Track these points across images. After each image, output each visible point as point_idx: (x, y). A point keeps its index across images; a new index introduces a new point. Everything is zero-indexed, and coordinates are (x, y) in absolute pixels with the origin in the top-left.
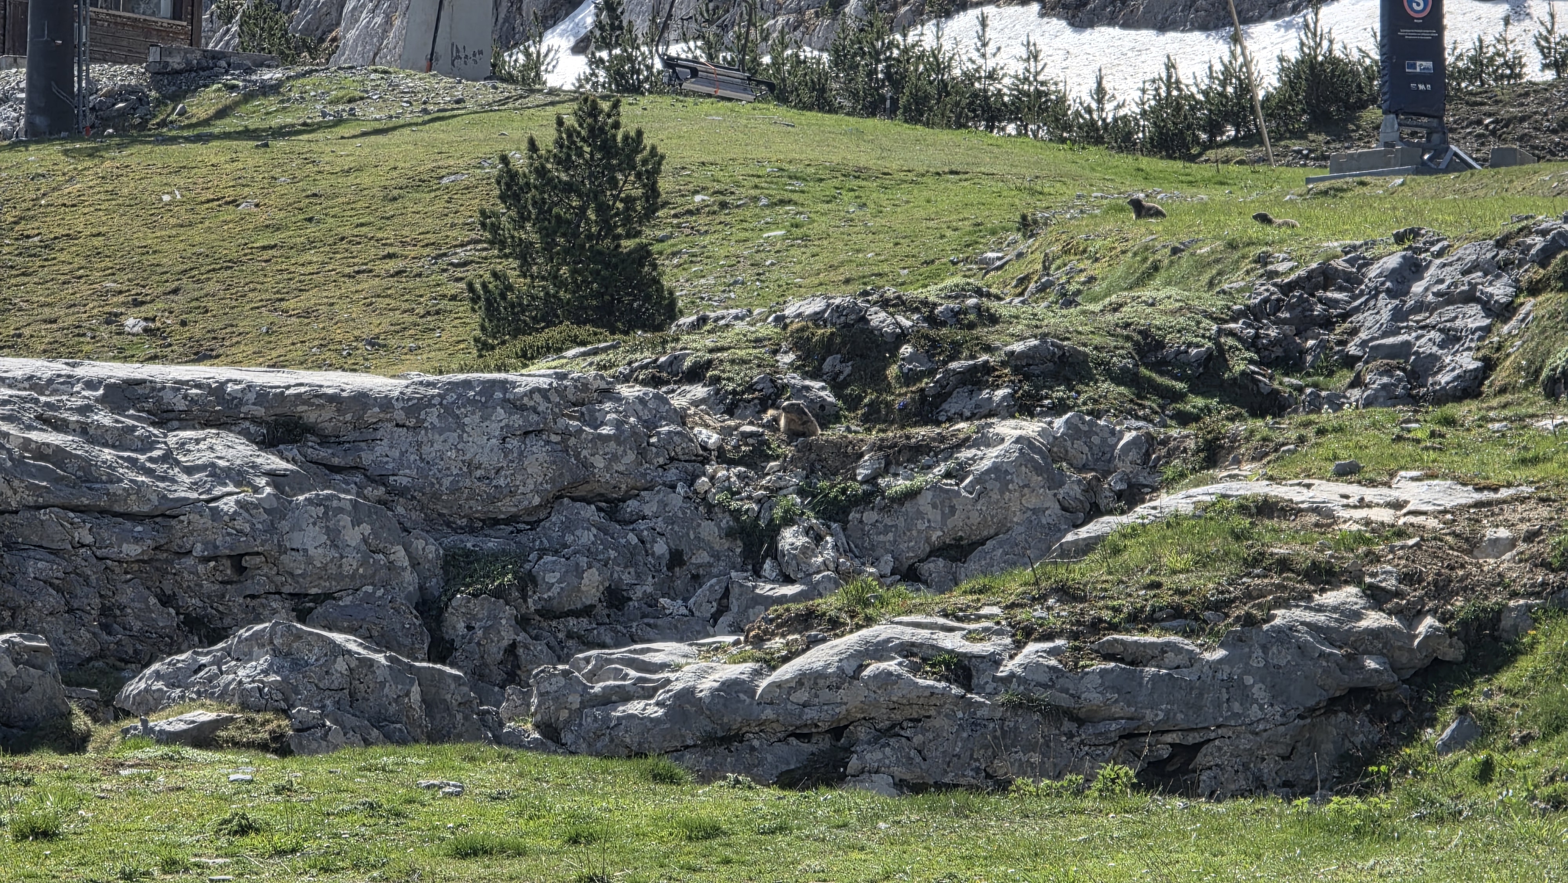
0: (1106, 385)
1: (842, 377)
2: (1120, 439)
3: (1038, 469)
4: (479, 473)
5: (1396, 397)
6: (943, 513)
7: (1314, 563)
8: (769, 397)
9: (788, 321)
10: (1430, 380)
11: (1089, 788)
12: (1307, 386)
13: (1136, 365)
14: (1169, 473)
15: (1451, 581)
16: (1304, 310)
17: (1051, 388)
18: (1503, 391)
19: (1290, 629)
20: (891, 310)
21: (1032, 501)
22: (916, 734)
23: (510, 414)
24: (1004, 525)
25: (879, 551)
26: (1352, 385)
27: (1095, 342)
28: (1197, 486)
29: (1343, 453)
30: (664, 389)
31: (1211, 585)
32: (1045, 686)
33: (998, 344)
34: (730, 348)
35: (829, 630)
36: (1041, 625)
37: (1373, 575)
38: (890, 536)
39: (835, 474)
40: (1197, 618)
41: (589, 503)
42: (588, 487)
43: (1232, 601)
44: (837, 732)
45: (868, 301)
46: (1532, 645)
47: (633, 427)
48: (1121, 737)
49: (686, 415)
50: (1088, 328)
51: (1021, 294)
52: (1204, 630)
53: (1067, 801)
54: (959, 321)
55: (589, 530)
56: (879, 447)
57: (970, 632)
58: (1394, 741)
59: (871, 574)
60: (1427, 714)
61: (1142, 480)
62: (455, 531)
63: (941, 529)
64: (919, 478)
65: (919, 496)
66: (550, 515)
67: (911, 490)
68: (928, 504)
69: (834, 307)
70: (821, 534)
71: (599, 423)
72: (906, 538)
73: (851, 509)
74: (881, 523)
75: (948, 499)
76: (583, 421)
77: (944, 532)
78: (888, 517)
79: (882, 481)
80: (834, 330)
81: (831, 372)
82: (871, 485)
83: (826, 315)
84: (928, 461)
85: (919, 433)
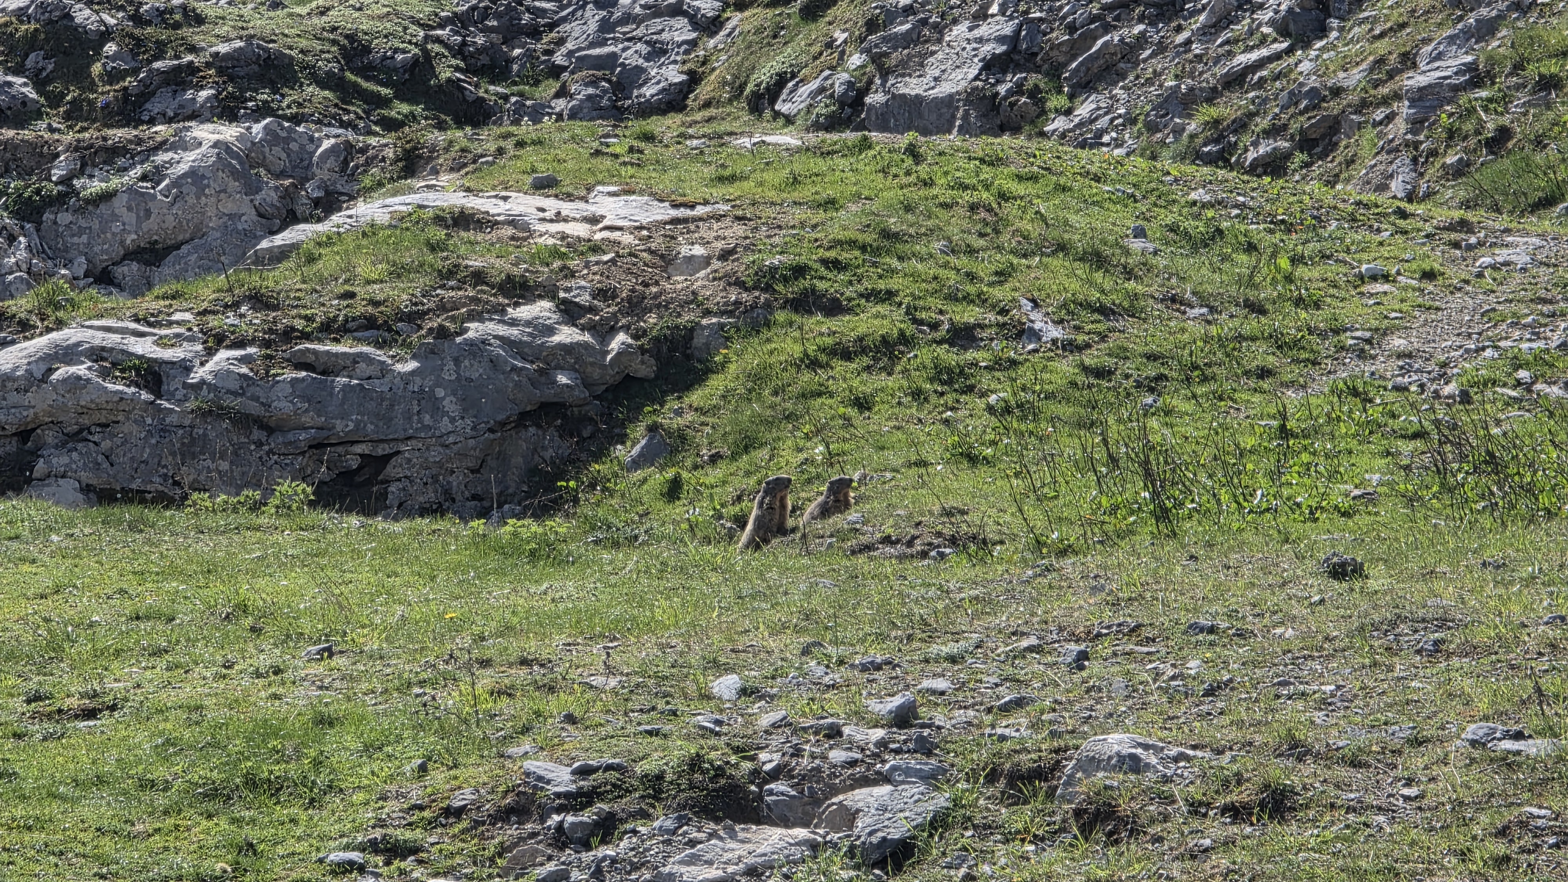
0: (310, 89)
1: (44, 74)
2: (318, 147)
3: (235, 174)
5: (601, 108)
6: (138, 217)
7: (508, 276)
10: (635, 93)
11: (266, 504)
12: (513, 94)
13: (342, 70)
14: (367, 181)
15: (644, 298)
16: (512, 19)
17: (256, 91)
18: (707, 105)
19: (483, 342)
20: (96, 7)
21: (229, 207)
22: (104, 439)
24: (199, 230)
25: (73, 253)
26: (557, 95)
27: (301, 45)
28: (394, 195)
29: (541, 167)
31: (405, 297)
32: (235, 394)
33: (203, 44)
35: (18, 332)
36: (233, 333)
37: (568, 290)
38: (84, 238)
39: (30, 174)
40: (390, 330)
43: (425, 313)
44: (24, 435)
46: (724, 365)
48: (310, 447)
50: (294, 31)
52: (396, 341)
53: (244, 517)
54: (164, 21)
56: (76, 148)
57: (161, 338)
58: (583, 456)
59: (63, 276)
60: (617, 431)
61: (339, 187)
63: (136, 232)
64: (114, 180)
65: (114, 197)
67: (107, 191)
68: (123, 206)
69: (38, 4)
70: (14, 234)
72: (100, 241)
73: (45, 209)
74: (75, 224)
75: (144, 202)
77: (138, 235)
78: (82, 219)
79: (77, 181)
80: (38, 26)
81: (33, 68)
82: (66, 186)
83: (30, 11)
84: (125, 163)
85: (115, 135)
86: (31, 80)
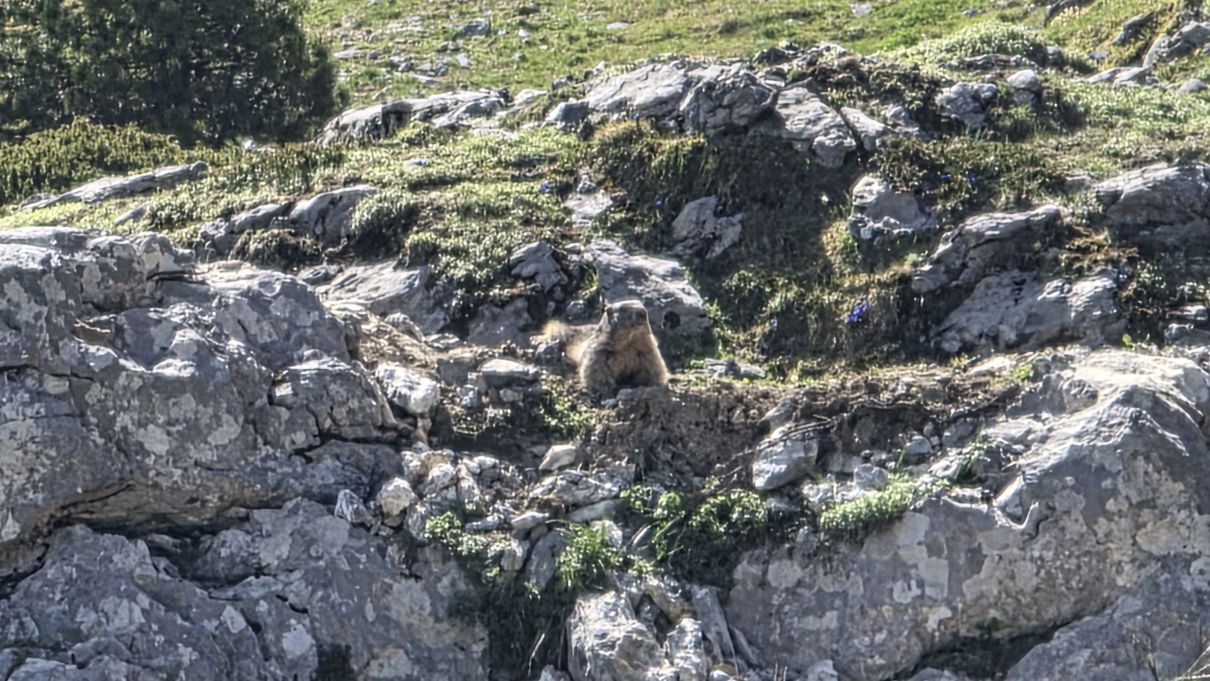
1: (718, 250)
3: (1174, 464)
6: (953, 567)
8: (550, 293)
9: (594, 118)
20: (834, 94)
21: (1161, 540)
24: (1094, 595)
25: (804, 654)
30: (306, 273)
33: (1081, 174)
34: (459, 179)
38: (831, 619)
39: (704, 473)
41: (132, 536)
42: (130, 499)
45: (781, 75)
47: (235, 360)
49: (360, 336)
51: (1136, 59)
54: (990, 122)
55: (132, 598)
56: (806, 410)
63: (948, 603)
64: (897, 484)
65: (897, 524)
66: (43, 564)
67: (880, 510)
68: (919, 544)
69: (701, 88)
70: (669, 613)
71: (156, 349)
72: (867, 623)
73: (740, 553)
74: (810, 587)
75: (966, 532)
76: (120, 346)
77: (954, 609)
78: (825, 574)
79: (812, 488)
80: (702, 140)
81: (693, 238)
82: (787, 499)
83: (683, 106)
84: (920, 443)
85: (898, 379)
86: (688, 263)
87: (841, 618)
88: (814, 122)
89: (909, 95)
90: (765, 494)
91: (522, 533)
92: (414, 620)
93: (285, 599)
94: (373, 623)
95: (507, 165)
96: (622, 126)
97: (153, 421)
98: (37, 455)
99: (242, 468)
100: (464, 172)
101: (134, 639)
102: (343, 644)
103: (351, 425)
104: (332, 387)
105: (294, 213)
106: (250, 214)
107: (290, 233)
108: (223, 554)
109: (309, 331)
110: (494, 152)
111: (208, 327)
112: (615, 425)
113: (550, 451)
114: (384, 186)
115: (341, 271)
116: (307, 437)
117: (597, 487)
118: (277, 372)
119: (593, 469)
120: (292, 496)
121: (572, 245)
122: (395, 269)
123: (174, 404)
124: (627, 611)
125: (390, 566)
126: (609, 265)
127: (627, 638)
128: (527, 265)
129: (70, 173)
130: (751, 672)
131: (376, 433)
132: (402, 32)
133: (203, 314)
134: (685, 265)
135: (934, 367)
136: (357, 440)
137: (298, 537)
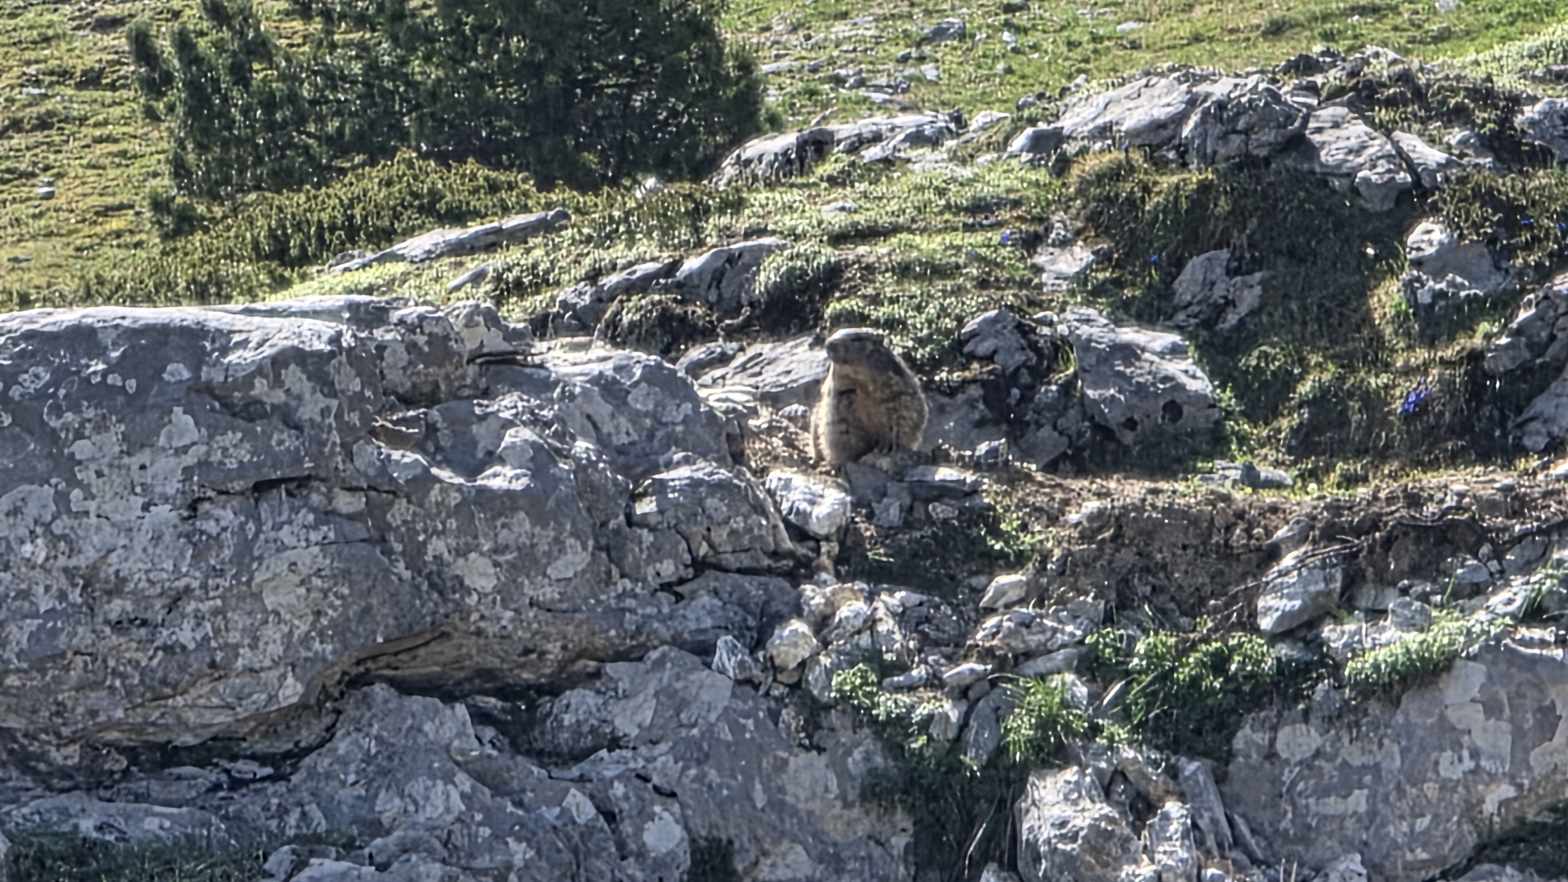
1: (1232, 318)
4: (116, 607)
8: (1013, 377)
9: (1070, 148)
20: (1383, 115)
23: (214, 431)
25: (1324, 846)
30: (696, 352)
34: (895, 229)
38: (1359, 800)
39: (1194, 611)
41: (449, 698)
42: (447, 650)
45: (1313, 89)
47: (582, 468)
49: (746, 434)
55: (448, 779)
56: (1329, 529)
62: (45, 781)
63: (1512, 779)
64: (1443, 623)
65: (1444, 675)
66: (333, 735)
67: (1422, 659)
68: (1473, 701)
69: (1209, 108)
70: (1148, 793)
71: (480, 455)
72: (1404, 806)
73: (1241, 715)
74: (1331, 759)
75: (1535, 686)
76: (432, 450)
77: (1520, 787)
78: (1351, 742)
79: (1334, 630)
80: (1210, 176)
81: (1199, 303)
82: (1301, 645)
83: (1186, 131)
84: (1475, 569)
85: (1446, 486)
86: (1192, 336)
87: (1372, 798)
88: (1358, 151)
89: (1480, 116)
90: (1273, 638)
91: (956, 692)
92: (816, 806)
93: (646, 779)
94: (763, 810)
95: (958, 209)
96: (1107, 158)
97: (477, 548)
98: (325, 593)
99: (591, 609)
100: (901, 220)
101: (450, 833)
102: (724, 837)
103: (734, 552)
104: (710, 502)
105: (680, 274)
106: (624, 275)
107: (675, 300)
108: (566, 723)
109: (679, 428)
110: (941, 192)
111: (548, 424)
112: (1077, 548)
113: (993, 584)
114: (797, 238)
115: (742, 349)
116: (677, 568)
117: (1055, 631)
118: (637, 485)
119: (1050, 606)
120: (656, 642)
121: (1041, 315)
122: (812, 346)
123: (504, 526)
124: (1094, 792)
125: (784, 735)
126: (1089, 340)
127: (1094, 827)
128: (983, 340)
129: (392, 224)
130: (1255, 870)
131: (766, 562)
132: (850, 38)
133: (541, 407)
134: (1190, 339)
135: (1493, 472)
136: (739, 571)
137: (662, 698)
